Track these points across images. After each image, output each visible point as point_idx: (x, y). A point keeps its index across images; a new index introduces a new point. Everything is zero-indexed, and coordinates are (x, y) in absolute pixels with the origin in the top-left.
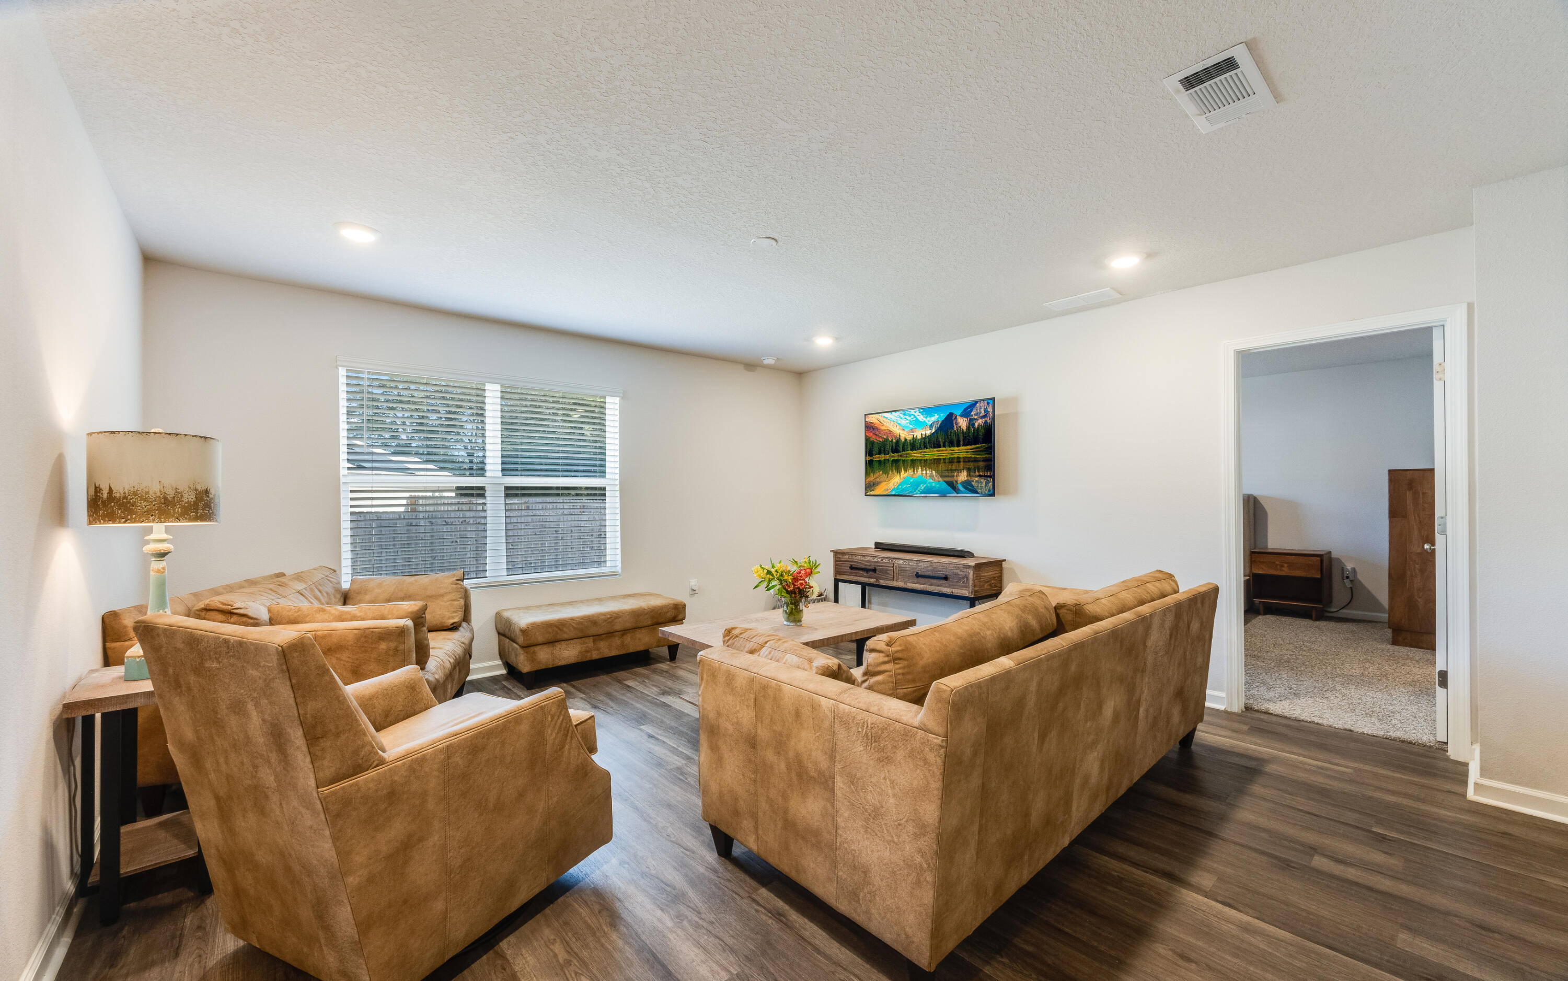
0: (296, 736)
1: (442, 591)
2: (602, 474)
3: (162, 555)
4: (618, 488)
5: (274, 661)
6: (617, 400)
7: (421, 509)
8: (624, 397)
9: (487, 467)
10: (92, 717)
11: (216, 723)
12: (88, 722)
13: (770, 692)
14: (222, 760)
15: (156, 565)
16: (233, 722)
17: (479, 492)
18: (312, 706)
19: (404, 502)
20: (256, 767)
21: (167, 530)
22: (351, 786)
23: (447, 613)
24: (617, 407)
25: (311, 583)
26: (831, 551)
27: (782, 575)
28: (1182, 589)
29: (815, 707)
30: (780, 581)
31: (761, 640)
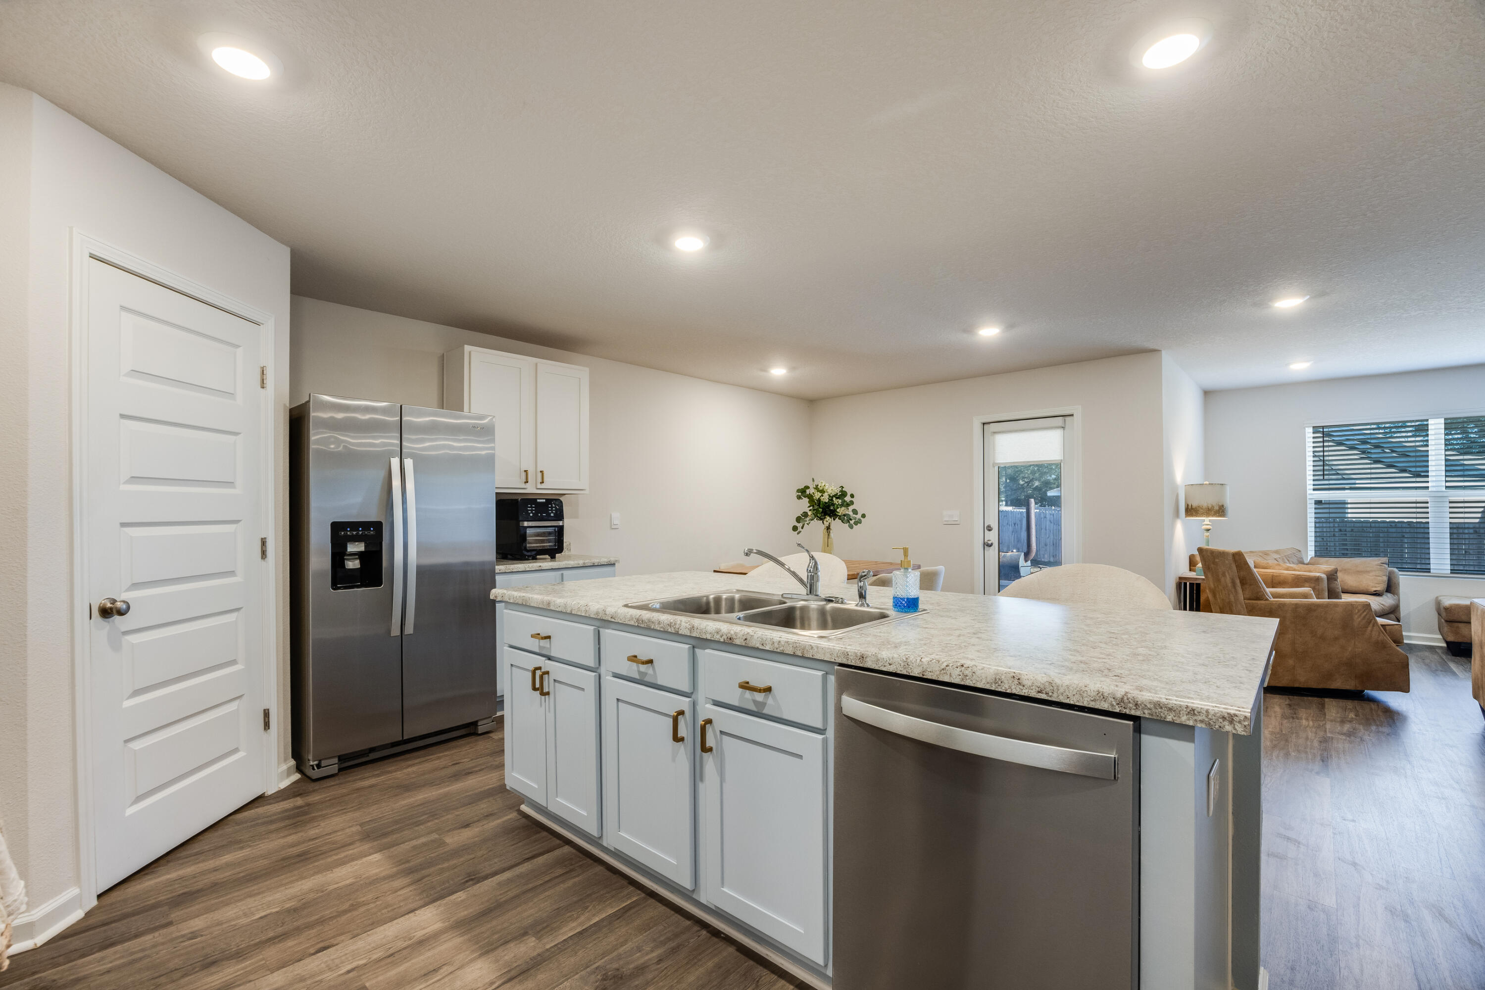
0: (1238, 582)
1: (1368, 569)
3: (1208, 530)
5: (1231, 558)
10: (1186, 583)
11: (1219, 581)
12: (1185, 584)
14: (1221, 594)
15: (1206, 534)
16: (1223, 579)
18: (1242, 573)
20: (1229, 595)
21: (1210, 521)
22: (1255, 603)
23: (1371, 584)
25: (1283, 555)
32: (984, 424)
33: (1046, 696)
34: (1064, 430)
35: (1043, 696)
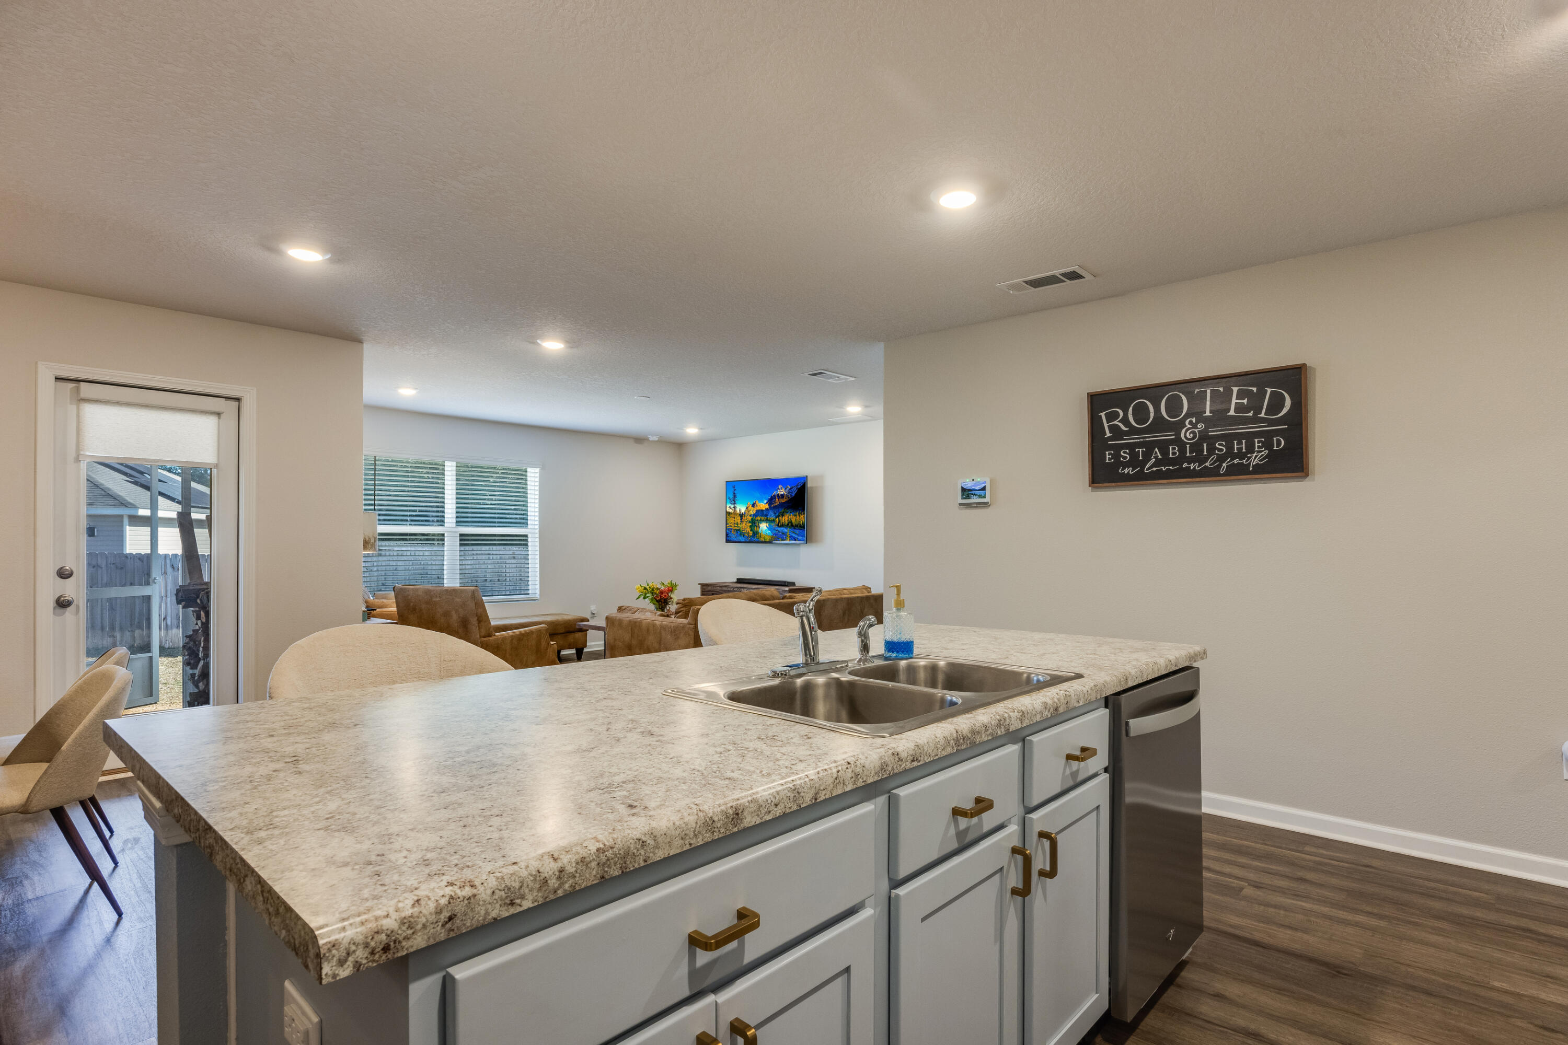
0: (473, 620)
2: (525, 525)
4: (537, 535)
6: (537, 470)
8: (543, 469)
9: (446, 520)
11: (433, 622)
13: (637, 624)
17: (440, 537)
22: (487, 640)
24: (537, 475)
26: (699, 584)
27: (653, 590)
28: (872, 592)
29: (654, 625)
30: (652, 593)
31: (635, 609)
32: (58, 379)
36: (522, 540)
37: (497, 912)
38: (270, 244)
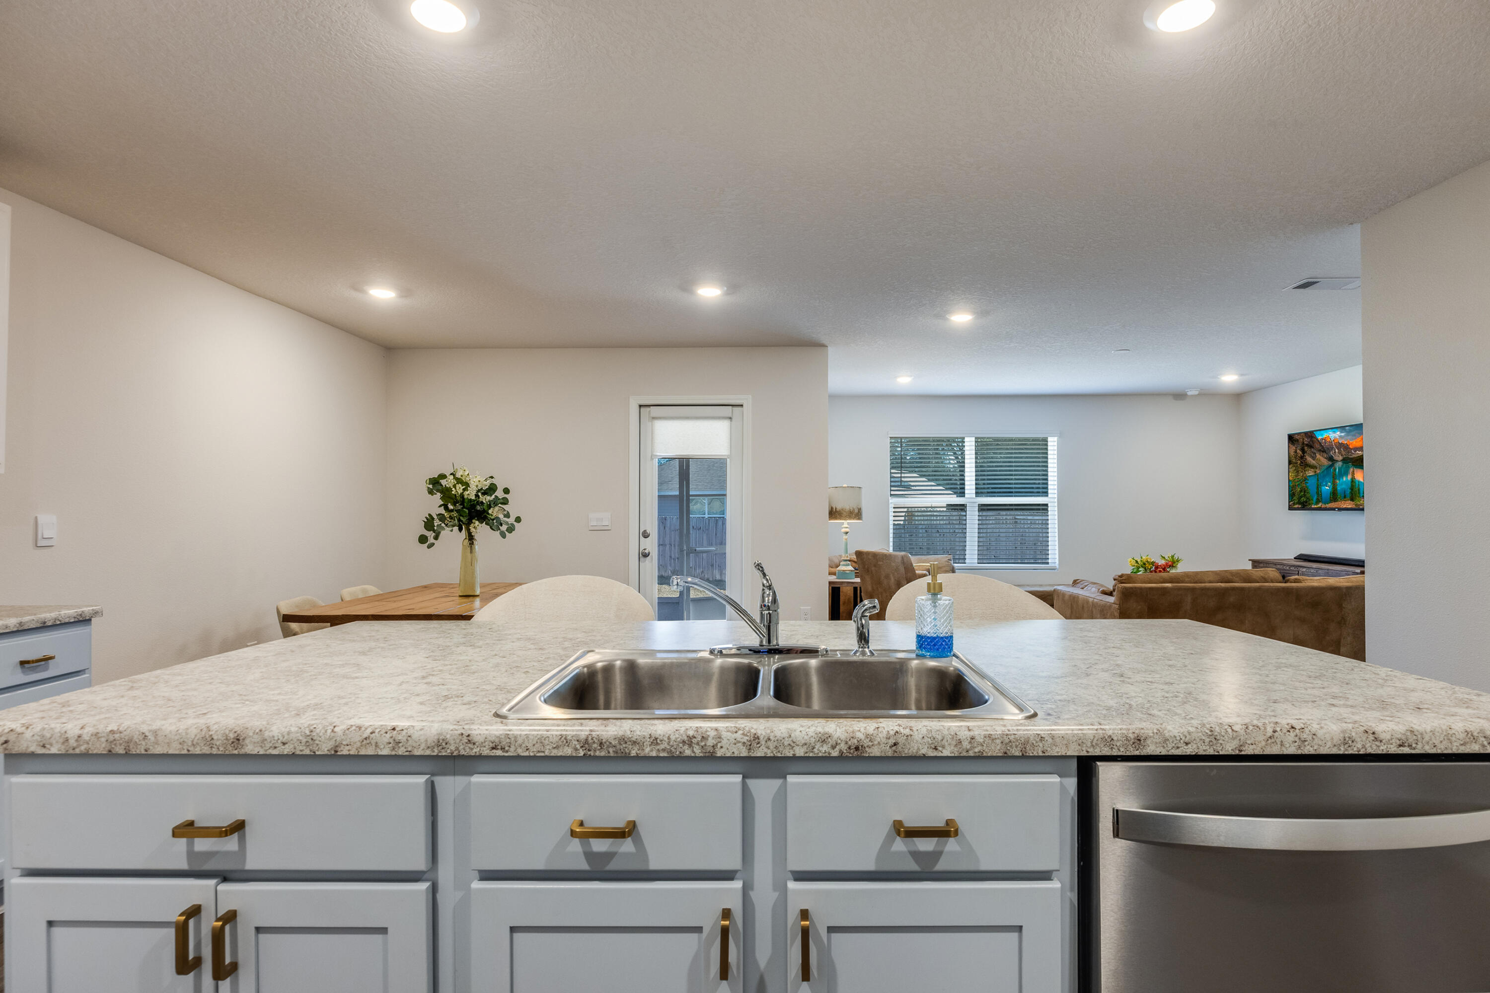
2: (1045, 493)
3: (847, 533)
4: (1056, 504)
6: (1056, 439)
7: (916, 518)
8: (1061, 436)
9: (966, 492)
11: (879, 583)
15: (845, 537)
16: (885, 582)
17: (962, 508)
19: (903, 514)
21: (849, 524)
24: (1055, 445)
26: (1249, 560)
32: (640, 406)
33: (1408, 749)
34: (731, 421)
35: (1406, 750)
36: (1043, 508)
37: (34, 748)
38: (687, 286)
